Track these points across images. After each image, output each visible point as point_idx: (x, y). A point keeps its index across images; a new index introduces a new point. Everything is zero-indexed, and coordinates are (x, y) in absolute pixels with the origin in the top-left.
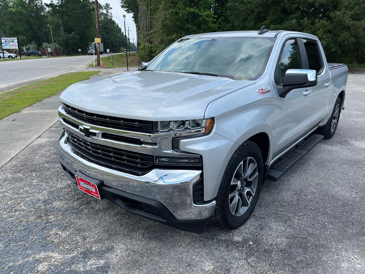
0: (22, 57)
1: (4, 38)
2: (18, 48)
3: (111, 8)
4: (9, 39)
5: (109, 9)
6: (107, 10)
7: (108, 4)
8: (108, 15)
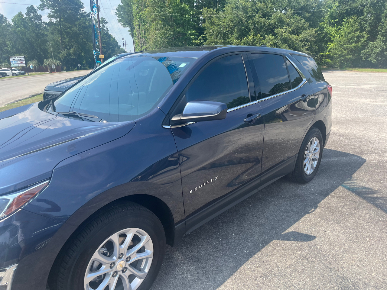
0: (29, 73)
1: (12, 57)
2: (25, 66)
3: (107, 23)
4: (17, 57)
5: (105, 24)
6: (103, 24)
7: (103, 18)
8: (104, 29)
